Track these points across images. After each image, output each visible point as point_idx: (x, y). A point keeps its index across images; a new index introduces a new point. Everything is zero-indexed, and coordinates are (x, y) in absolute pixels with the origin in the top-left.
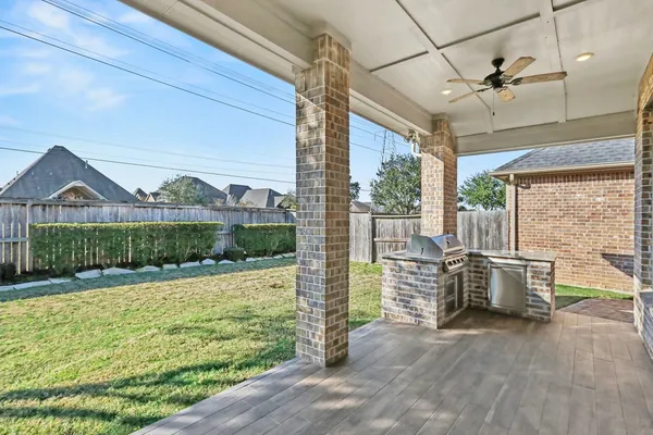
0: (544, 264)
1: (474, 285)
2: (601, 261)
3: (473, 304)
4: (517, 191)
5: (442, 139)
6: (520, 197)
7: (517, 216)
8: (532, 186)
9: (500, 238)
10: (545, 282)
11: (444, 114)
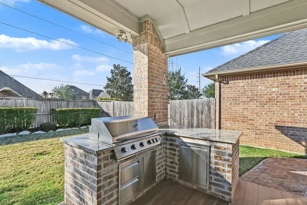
0: (226, 146)
1: (169, 160)
2: (275, 130)
3: (168, 176)
4: (220, 86)
5: (147, 38)
6: (222, 90)
7: (220, 102)
8: (230, 82)
9: (210, 116)
10: (227, 163)
11: (147, 16)
